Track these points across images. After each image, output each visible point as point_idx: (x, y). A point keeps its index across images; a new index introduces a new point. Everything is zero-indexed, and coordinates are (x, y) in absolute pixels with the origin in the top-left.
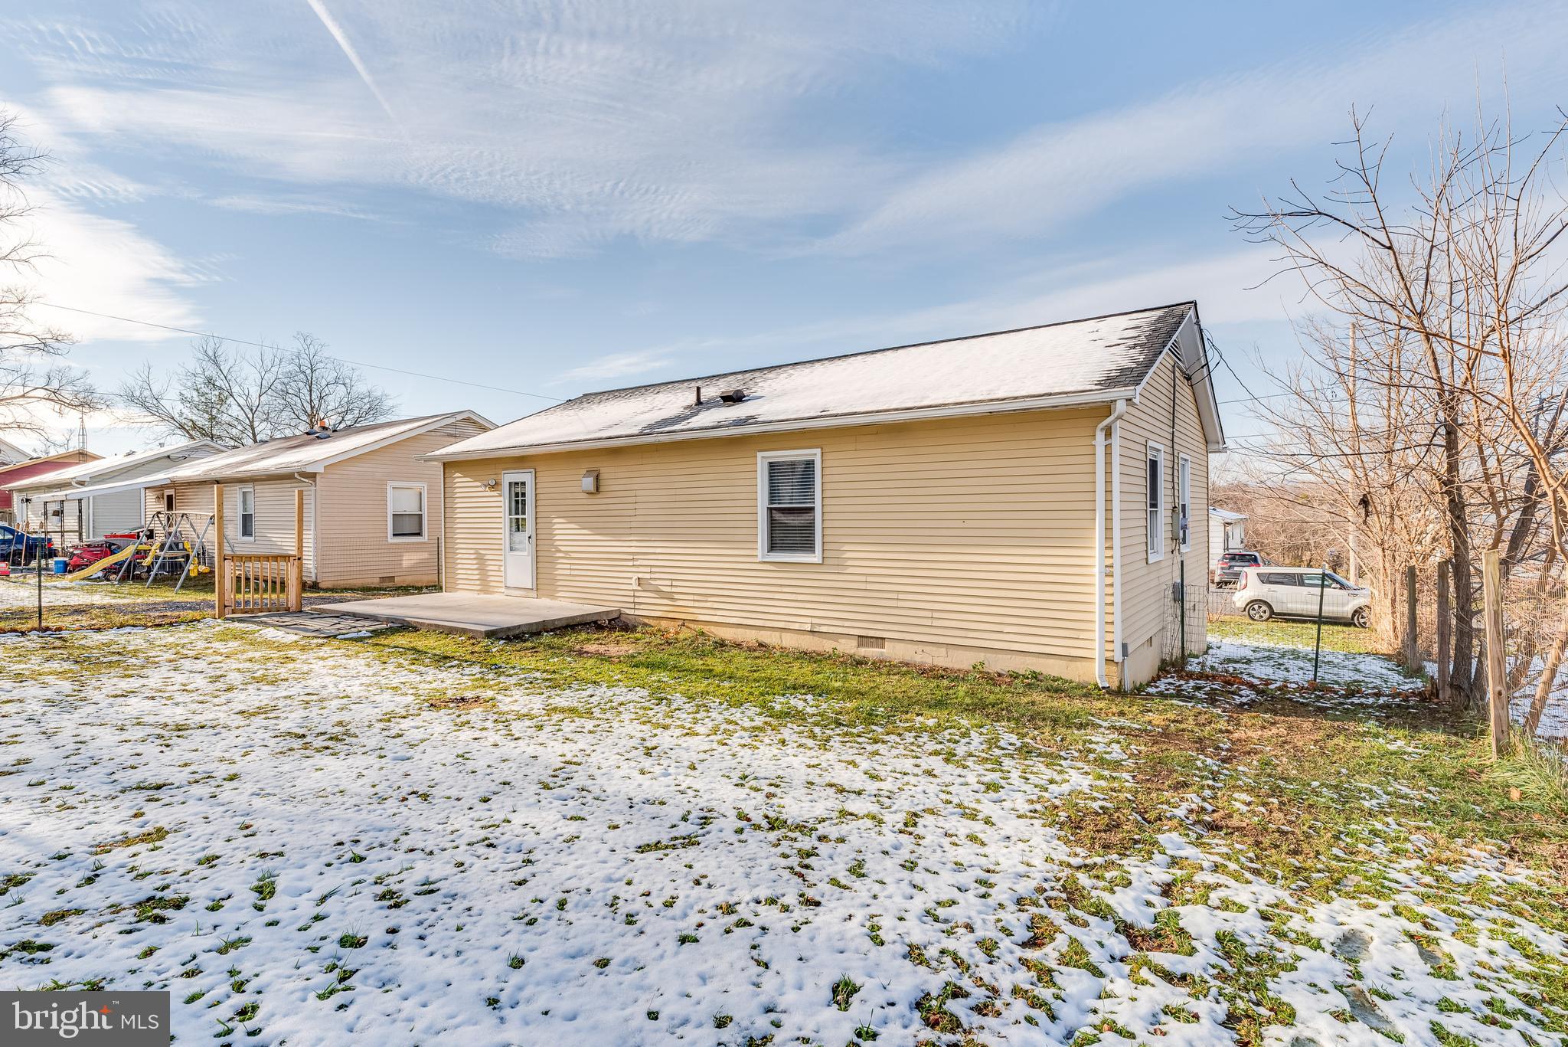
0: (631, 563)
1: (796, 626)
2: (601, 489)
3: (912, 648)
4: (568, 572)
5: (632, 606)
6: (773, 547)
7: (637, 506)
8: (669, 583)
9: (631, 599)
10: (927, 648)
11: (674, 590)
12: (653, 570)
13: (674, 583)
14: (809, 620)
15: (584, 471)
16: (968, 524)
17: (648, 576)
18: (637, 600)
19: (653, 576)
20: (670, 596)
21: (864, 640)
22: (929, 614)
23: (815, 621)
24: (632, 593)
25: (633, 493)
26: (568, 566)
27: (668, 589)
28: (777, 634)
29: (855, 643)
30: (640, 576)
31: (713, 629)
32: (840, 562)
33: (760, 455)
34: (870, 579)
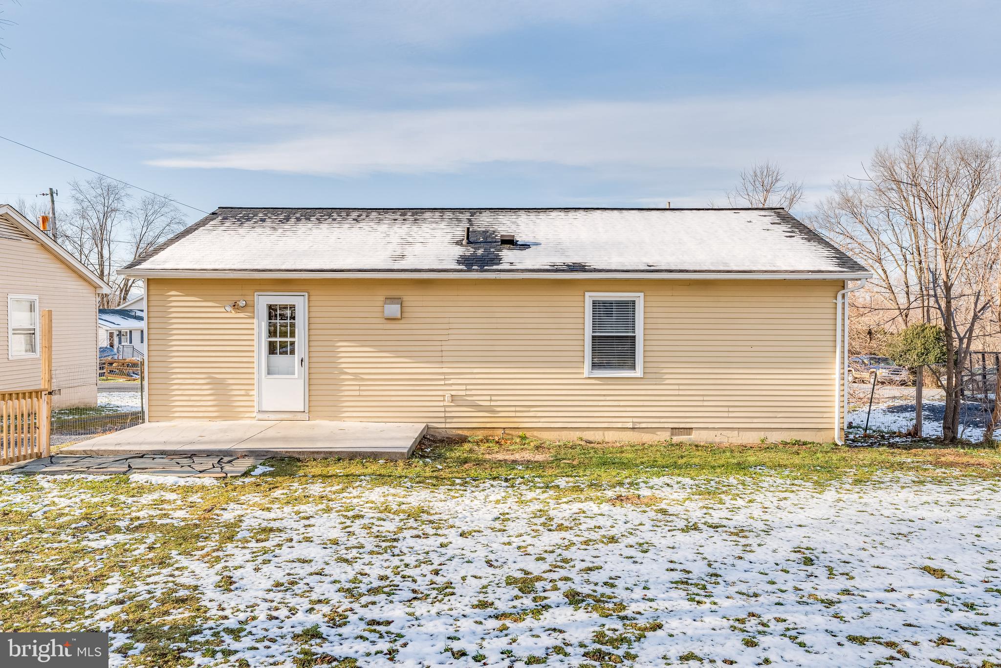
0: (442, 382)
1: (619, 425)
2: (405, 315)
3: (712, 433)
4: (357, 393)
5: (443, 420)
6: (595, 366)
7: (450, 332)
8: (488, 398)
9: (442, 415)
10: (724, 433)
11: (493, 403)
12: (468, 387)
13: (493, 398)
14: (630, 420)
15: (382, 298)
16: (754, 349)
17: (463, 393)
18: (448, 415)
19: (468, 393)
20: (490, 409)
21: (675, 431)
22: (726, 409)
23: (635, 420)
24: (443, 409)
25: (446, 320)
26: (357, 388)
27: (488, 403)
28: (601, 433)
29: (668, 433)
30: (453, 393)
31: (536, 433)
32: (658, 376)
33: (587, 294)
34: (681, 387)
